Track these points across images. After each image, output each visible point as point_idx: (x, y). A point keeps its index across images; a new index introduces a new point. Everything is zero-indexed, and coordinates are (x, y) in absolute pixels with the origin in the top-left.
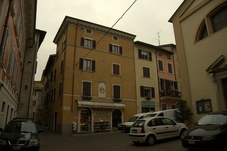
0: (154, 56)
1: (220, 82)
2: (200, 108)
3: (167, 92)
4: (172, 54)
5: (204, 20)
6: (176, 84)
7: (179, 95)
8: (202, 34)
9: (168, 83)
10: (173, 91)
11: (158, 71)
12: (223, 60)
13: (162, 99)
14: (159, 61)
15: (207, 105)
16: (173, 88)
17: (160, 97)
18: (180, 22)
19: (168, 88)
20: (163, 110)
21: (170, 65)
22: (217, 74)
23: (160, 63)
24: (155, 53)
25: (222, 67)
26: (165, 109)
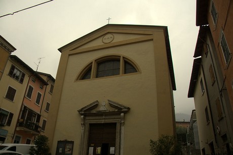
0: (26, 79)
1: (87, 126)
2: (61, 149)
3: (27, 123)
4: (47, 84)
5: (92, 63)
6: (39, 116)
7: (39, 129)
8: (85, 74)
9: (31, 113)
10: (34, 124)
11: (24, 96)
12: (96, 106)
13: (18, 129)
14: (30, 87)
15: (68, 146)
16: (34, 120)
17: (16, 126)
18: (69, 55)
19: (29, 118)
20: (15, 143)
21: (39, 95)
22: (87, 118)
23: (31, 89)
24: (30, 77)
25: (94, 111)
26: (18, 143)
